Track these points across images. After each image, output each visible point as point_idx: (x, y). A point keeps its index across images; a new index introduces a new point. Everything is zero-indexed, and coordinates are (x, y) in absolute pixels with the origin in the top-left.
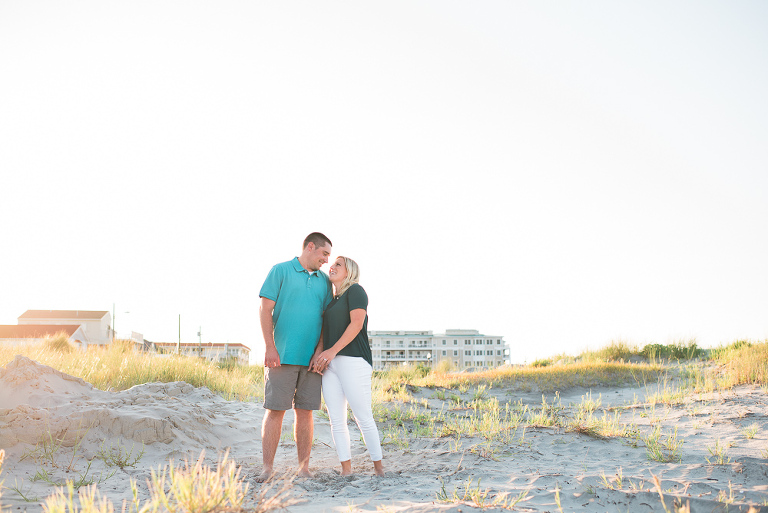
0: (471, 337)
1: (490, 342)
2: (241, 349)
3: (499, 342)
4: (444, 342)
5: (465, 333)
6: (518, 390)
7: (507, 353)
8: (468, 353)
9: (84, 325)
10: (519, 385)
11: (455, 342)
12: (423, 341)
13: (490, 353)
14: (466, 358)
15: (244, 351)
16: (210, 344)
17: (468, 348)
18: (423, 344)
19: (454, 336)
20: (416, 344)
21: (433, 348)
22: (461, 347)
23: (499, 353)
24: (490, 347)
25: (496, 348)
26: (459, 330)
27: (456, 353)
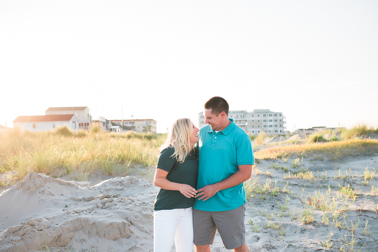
0: (266, 113)
1: (276, 115)
2: (152, 121)
3: (280, 115)
4: (253, 116)
5: (263, 111)
6: (316, 159)
7: (284, 120)
8: (265, 121)
9: (76, 114)
10: (315, 156)
11: (258, 116)
12: (242, 115)
13: (276, 121)
14: (264, 124)
15: (154, 122)
16: (137, 120)
17: (265, 118)
18: (242, 117)
19: (258, 112)
20: (239, 117)
21: (247, 119)
22: (262, 118)
23: (280, 120)
24: (276, 118)
25: (279, 118)
26: (260, 110)
27: (259, 121)
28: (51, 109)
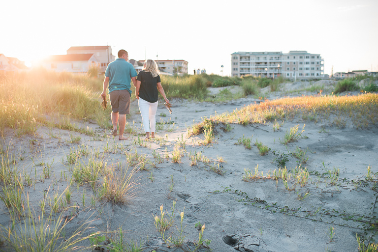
0: (303, 55)
1: (313, 57)
2: (183, 62)
3: (318, 57)
4: (288, 58)
5: (299, 53)
7: (322, 63)
8: (301, 63)
11: (294, 58)
12: (277, 57)
13: (313, 63)
14: (300, 66)
15: (185, 63)
16: (168, 60)
17: (301, 60)
18: (277, 58)
19: (294, 54)
20: (273, 59)
21: (282, 61)
22: (298, 60)
23: (318, 63)
24: (313, 60)
25: (316, 60)
26: (297, 51)
27: (294, 63)
28: (72, 48)
